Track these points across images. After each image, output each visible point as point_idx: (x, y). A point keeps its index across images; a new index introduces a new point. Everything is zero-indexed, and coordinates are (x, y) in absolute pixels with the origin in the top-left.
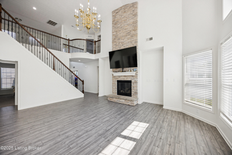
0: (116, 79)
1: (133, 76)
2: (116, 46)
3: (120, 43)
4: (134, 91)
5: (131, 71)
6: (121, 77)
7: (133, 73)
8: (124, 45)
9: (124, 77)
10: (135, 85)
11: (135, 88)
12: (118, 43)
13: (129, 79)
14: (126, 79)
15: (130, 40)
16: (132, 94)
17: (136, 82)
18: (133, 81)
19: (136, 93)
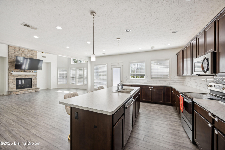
0: (15, 77)
1: (33, 75)
2: (15, 51)
3: (21, 51)
4: (34, 84)
5: (32, 72)
6: (21, 76)
7: (34, 74)
8: (25, 54)
9: (25, 76)
10: (35, 80)
11: (35, 82)
12: (17, 50)
13: (30, 77)
14: (27, 77)
15: (31, 52)
16: (33, 86)
17: (36, 79)
18: (33, 78)
19: (36, 85)
